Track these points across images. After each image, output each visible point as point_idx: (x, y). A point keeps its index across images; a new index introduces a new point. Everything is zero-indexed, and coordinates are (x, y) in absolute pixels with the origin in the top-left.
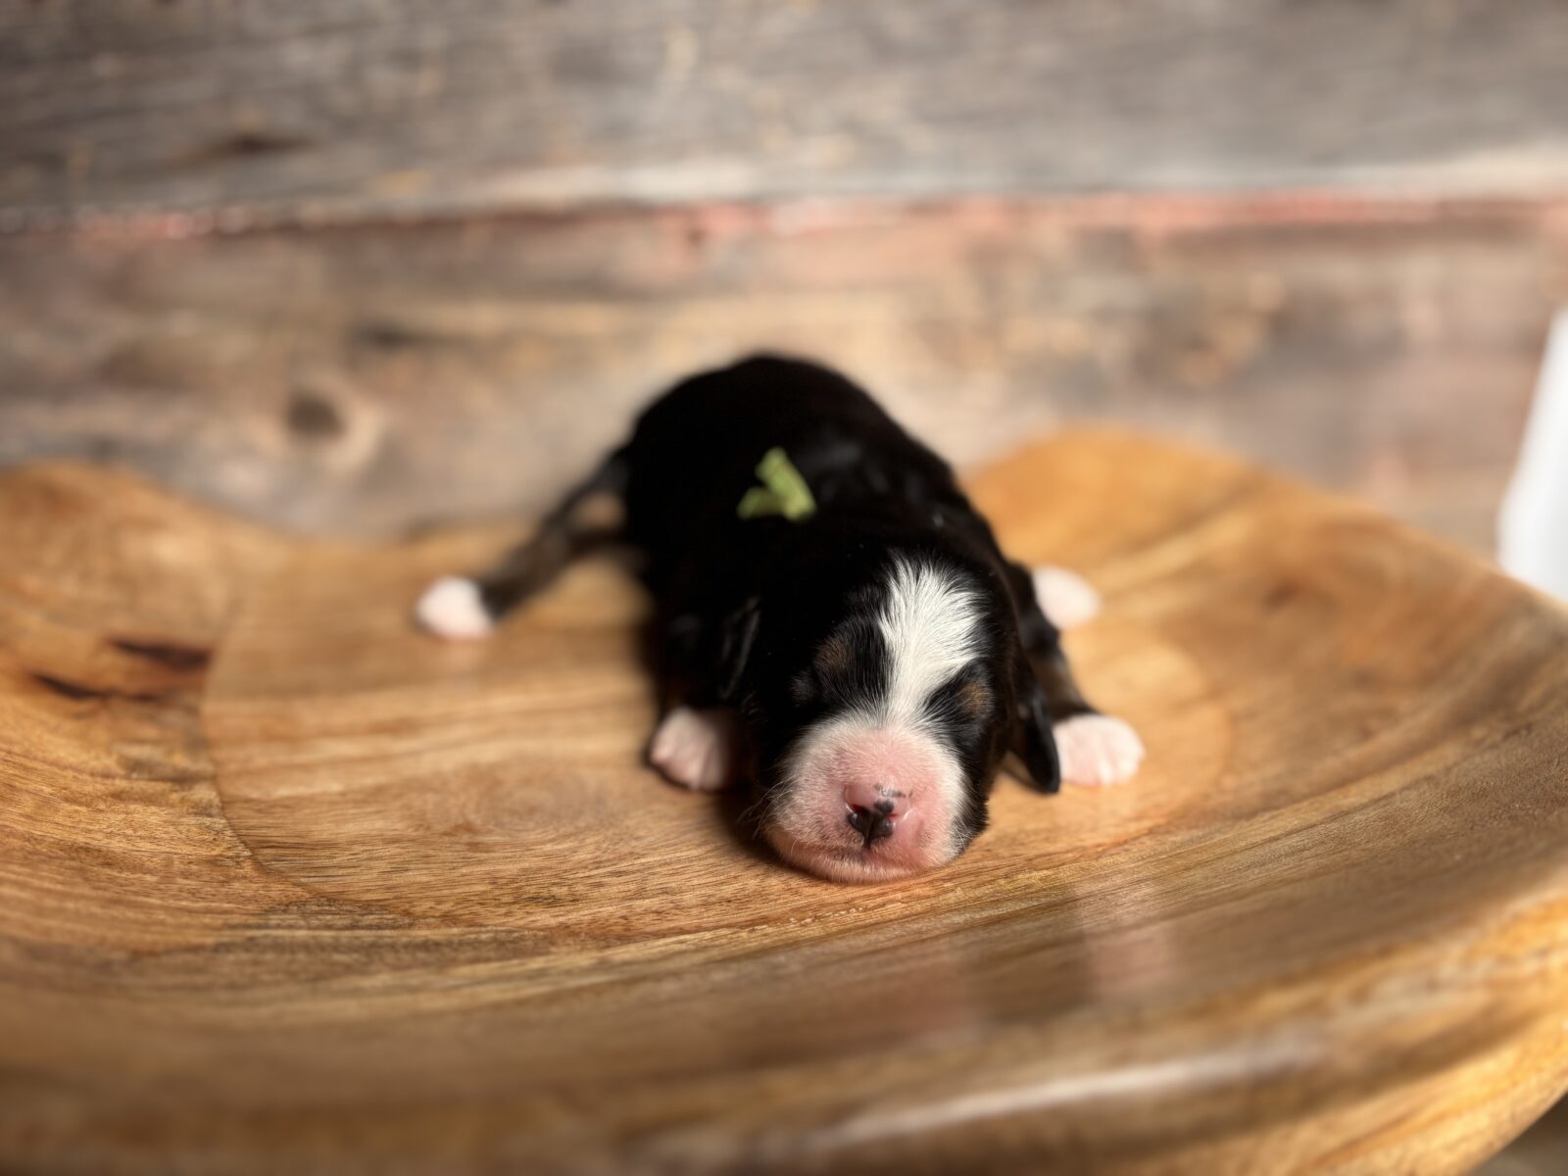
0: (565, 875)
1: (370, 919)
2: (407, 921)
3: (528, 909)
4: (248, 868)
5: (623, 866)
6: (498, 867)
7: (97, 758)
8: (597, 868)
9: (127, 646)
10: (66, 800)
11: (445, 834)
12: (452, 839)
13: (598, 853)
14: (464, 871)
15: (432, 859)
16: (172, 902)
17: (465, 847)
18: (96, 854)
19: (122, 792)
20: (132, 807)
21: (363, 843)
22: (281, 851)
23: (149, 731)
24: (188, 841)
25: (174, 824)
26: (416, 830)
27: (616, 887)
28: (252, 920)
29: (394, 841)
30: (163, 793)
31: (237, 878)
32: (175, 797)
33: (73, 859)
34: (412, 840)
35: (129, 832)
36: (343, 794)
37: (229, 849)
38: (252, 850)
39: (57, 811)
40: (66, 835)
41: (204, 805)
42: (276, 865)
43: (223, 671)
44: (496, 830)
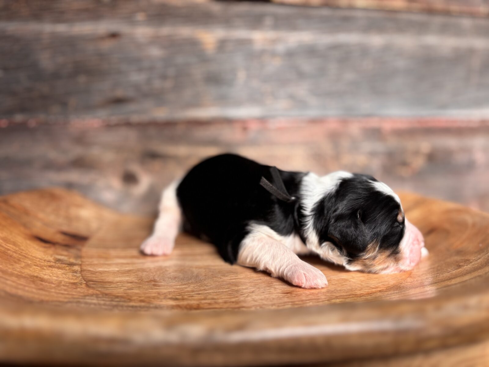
0: (181, 294)
1: (117, 300)
3: (167, 300)
4: (84, 286)
5: (200, 292)
6: (161, 290)
7: (48, 257)
8: (192, 292)
9: (65, 234)
10: (35, 265)
11: (147, 282)
12: (149, 283)
13: (194, 289)
14: (150, 291)
15: (141, 288)
16: (58, 291)
17: (152, 285)
18: (39, 278)
19: (52, 266)
20: (54, 269)
21: (121, 283)
22: (95, 283)
23: (65, 253)
24: (68, 278)
25: (65, 274)
26: (138, 280)
27: (197, 297)
28: (80, 297)
29: (131, 283)
30: (64, 267)
31: (79, 288)
32: (68, 268)
33: (32, 278)
34: (136, 283)
35: (51, 275)
37: (79, 281)
38: (86, 282)
39: (31, 267)
40: (31, 273)
41: (75, 271)
42: (92, 286)
43: (92, 242)
44: (163, 282)
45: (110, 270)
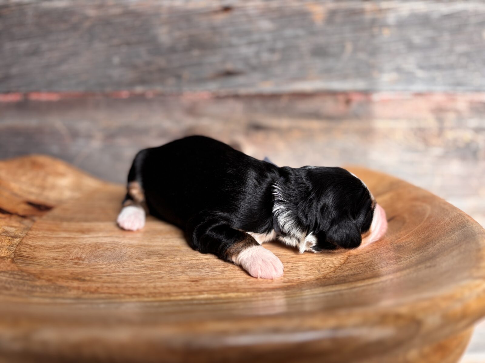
0: (93, 274)
1: (27, 278)
2: (37, 279)
3: (73, 281)
4: (9, 261)
5: (112, 274)
6: (77, 270)
8: (104, 274)
9: (30, 203)
12: (72, 261)
13: (108, 270)
14: (67, 269)
15: (61, 265)
17: (73, 263)
21: (47, 259)
23: (17, 224)
26: (64, 257)
29: (56, 259)
31: (3, 262)
32: (8, 241)
37: (9, 255)
38: (15, 256)
41: (13, 244)
44: (87, 260)
45: (48, 244)
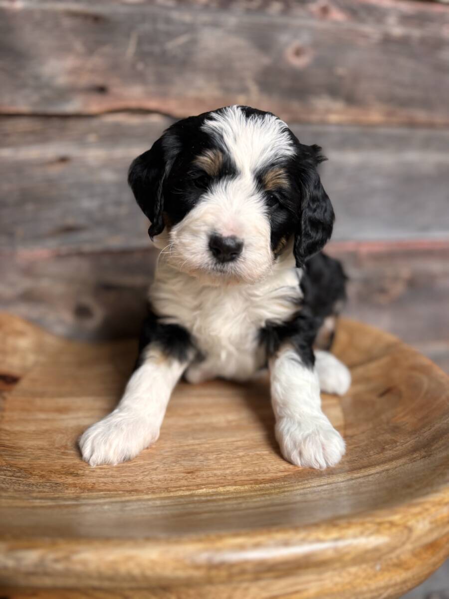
1: (19, 474)
2: (30, 476)
3: (67, 477)
11: (57, 448)
15: (49, 456)
22: (5, 448)
27: (99, 473)
34: (46, 449)
36: (34, 431)
42: (1, 453)
45: (27, 429)
